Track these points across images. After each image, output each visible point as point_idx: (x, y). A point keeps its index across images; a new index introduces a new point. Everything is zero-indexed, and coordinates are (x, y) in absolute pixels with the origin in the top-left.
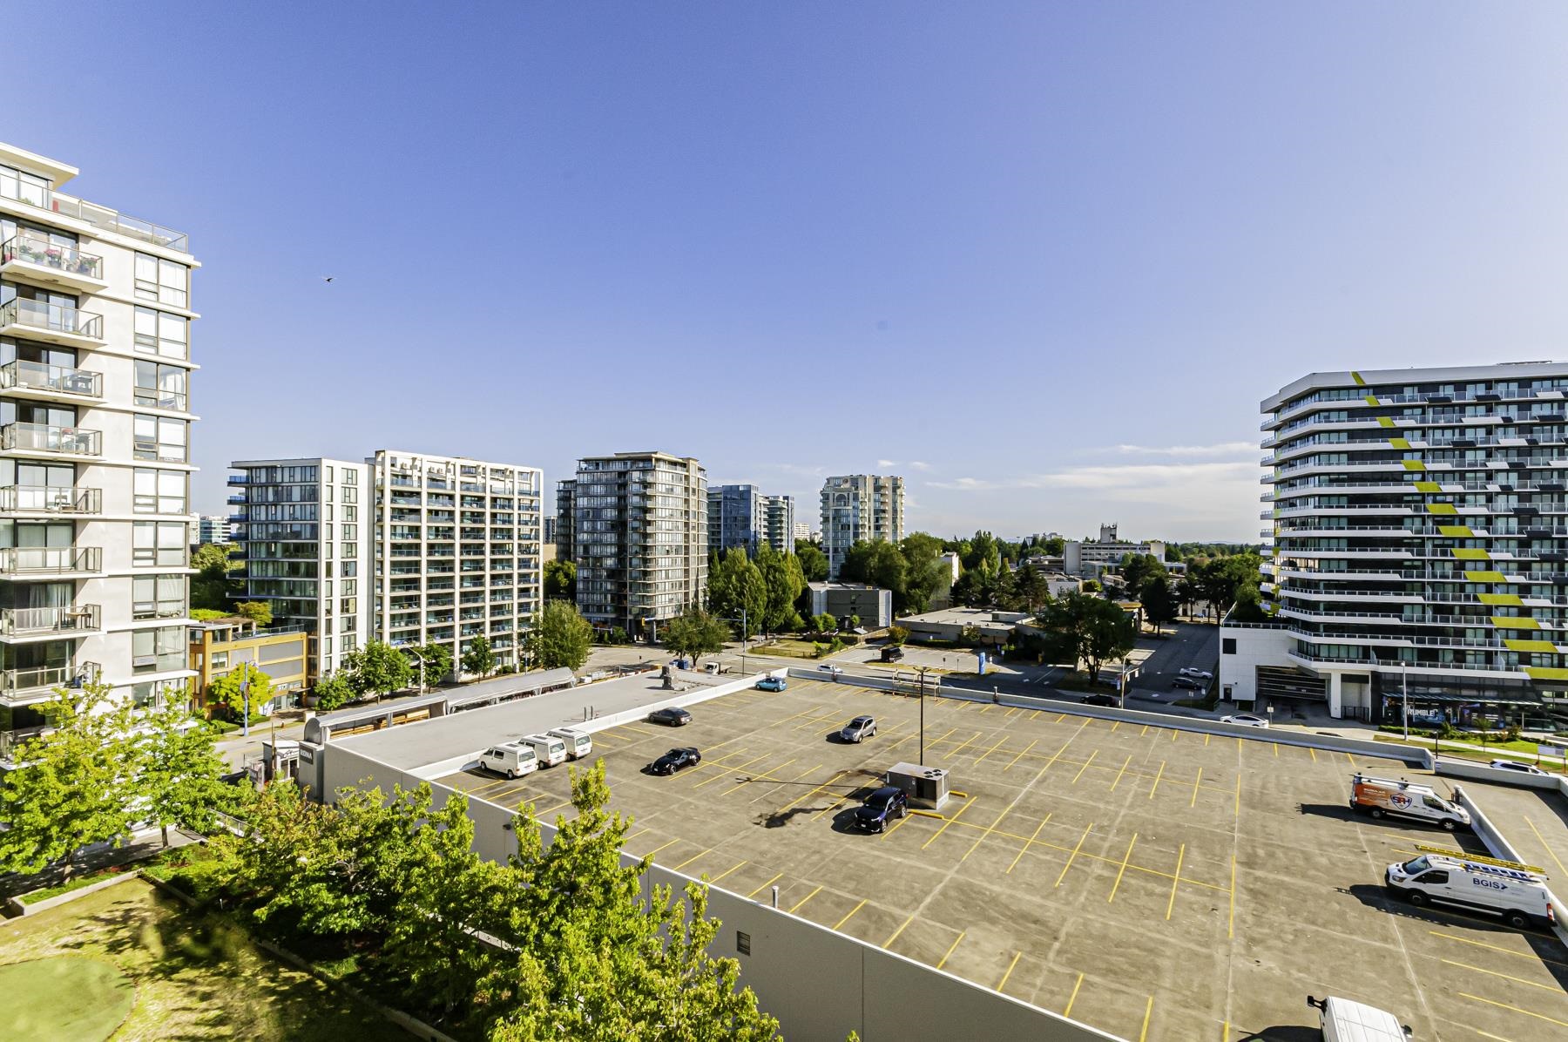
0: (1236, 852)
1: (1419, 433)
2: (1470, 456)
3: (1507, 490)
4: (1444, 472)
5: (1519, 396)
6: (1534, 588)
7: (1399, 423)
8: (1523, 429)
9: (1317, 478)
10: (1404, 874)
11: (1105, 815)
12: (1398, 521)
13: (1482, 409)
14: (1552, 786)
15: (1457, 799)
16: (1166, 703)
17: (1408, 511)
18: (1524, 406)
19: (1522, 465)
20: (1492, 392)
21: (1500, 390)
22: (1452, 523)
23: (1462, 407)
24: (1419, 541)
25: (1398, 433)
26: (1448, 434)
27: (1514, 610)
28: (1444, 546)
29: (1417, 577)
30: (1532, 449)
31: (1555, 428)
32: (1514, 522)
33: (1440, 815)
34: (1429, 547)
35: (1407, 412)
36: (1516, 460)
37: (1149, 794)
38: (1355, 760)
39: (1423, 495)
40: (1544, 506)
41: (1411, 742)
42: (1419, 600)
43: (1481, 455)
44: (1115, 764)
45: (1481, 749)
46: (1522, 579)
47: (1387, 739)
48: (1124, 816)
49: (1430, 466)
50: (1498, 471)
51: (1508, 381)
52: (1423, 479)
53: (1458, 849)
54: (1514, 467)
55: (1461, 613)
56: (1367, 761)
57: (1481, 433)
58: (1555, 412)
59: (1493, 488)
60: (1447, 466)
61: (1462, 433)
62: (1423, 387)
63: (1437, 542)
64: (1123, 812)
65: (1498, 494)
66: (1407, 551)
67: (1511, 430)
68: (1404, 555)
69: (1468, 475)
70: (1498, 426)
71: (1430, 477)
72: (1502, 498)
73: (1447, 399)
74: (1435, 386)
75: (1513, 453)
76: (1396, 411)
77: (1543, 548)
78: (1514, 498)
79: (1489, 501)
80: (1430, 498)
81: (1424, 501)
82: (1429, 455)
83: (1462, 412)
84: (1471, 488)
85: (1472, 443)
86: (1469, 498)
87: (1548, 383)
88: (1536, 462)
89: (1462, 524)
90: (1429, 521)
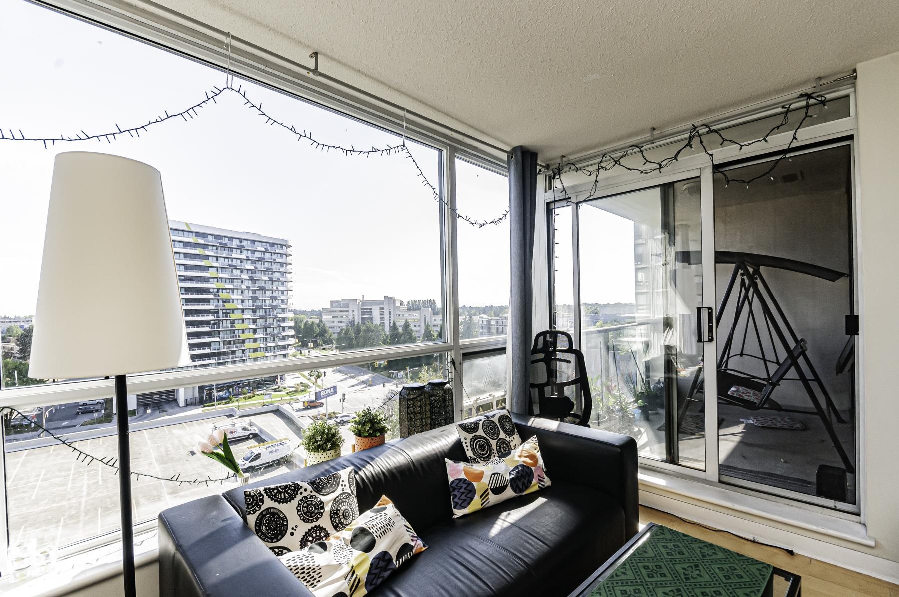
0: (165, 489)
1: (215, 258)
2: (235, 270)
3: (248, 288)
4: (226, 278)
5: (251, 247)
6: (258, 330)
7: (208, 253)
8: (253, 262)
10: (245, 462)
11: (71, 507)
12: (207, 301)
13: (238, 251)
14: (276, 409)
15: (251, 424)
16: (75, 426)
17: (210, 296)
19: (253, 277)
20: (242, 244)
21: (244, 243)
22: (229, 302)
23: (232, 248)
24: (217, 311)
25: (206, 257)
26: (227, 260)
27: (251, 340)
28: (227, 313)
29: (217, 328)
30: (254, 271)
31: (262, 263)
32: (251, 301)
33: (247, 433)
34: (221, 312)
35: (210, 247)
36: (251, 275)
37: (98, 482)
38: (206, 422)
39: (218, 289)
40: (259, 294)
41: (218, 408)
42: (217, 339)
43: (239, 271)
44: (64, 473)
45: (244, 403)
46: (254, 327)
47: (209, 410)
48: (86, 502)
49: (221, 275)
50: (245, 279)
51: (247, 240)
52: (218, 281)
53: (256, 444)
54: (251, 278)
55: (234, 344)
56: (211, 421)
57: (239, 261)
58: (262, 256)
59: (244, 287)
60: (226, 276)
61: (232, 261)
62: (217, 237)
63: (224, 311)
64: (84, 500)
65: (245, 289)
66: (212, 316)
67: (249, 261)
68: (211, 318)
69: (235, 280)
70: (244, 259)
71: (220, 280)
72: (247, 291)
73: (225, 244)
74: (220, 237)
75: (250, 271)
76: (205, 246)
77: (260, 313)
78: (250, 291)
79: (242, 292)
80: (220, 290)
81: (218, 291)
82: (219, 269)
83: (232, 251)
84: (236, 286)
85: (235, 266)
86: (235, 291)
87: (260, 243)
88: (257, 276)
89: (233, 302)
90: (221, 301)
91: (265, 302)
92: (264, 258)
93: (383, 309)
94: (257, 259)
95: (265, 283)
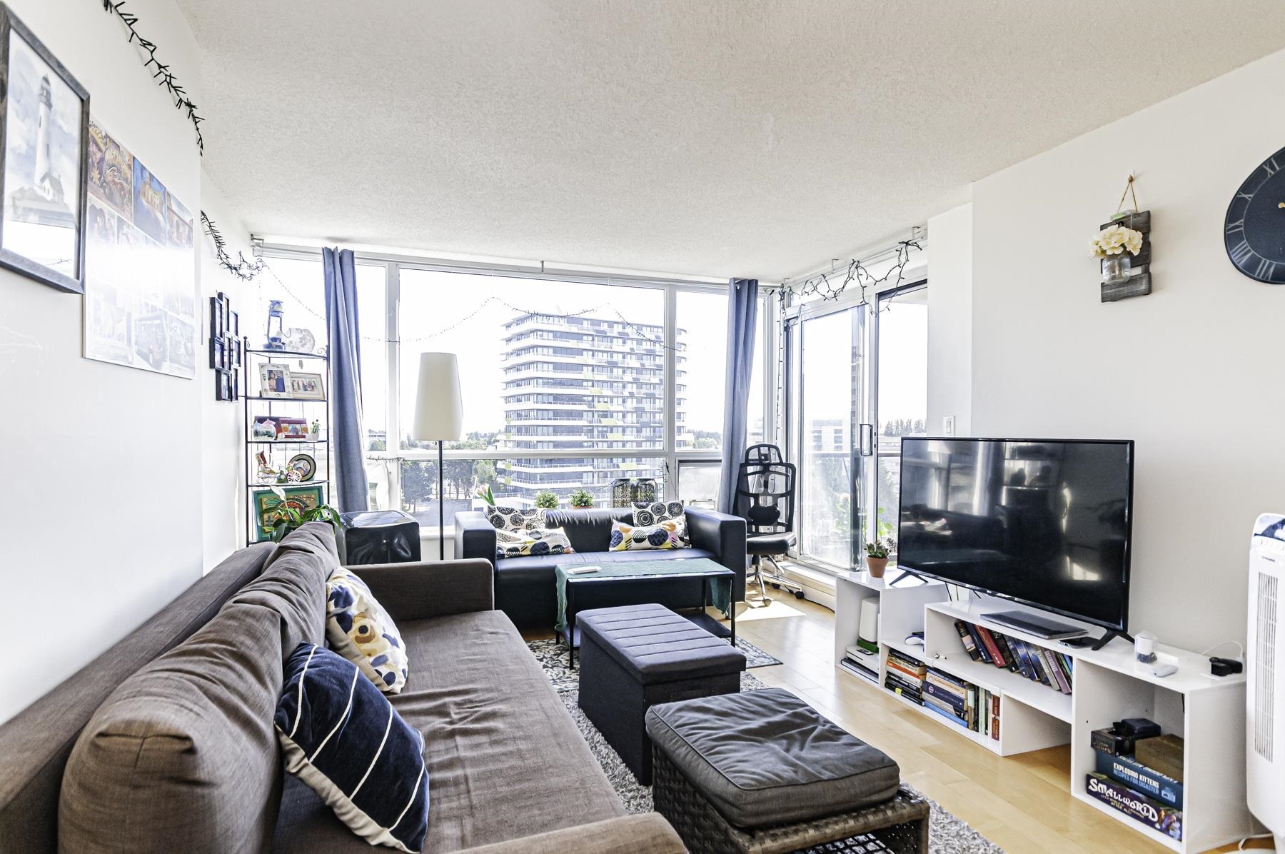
1: (590, 353)
2: (615, 370)
3: (632, 395)
4: (603, 381)
5: (637, 335)
7: (581, 345)
8: (640, 356)
9: (535, 380)
12: (579, 414)
13: (621, 341)
17: (584, 407)
18: (639, 342)
19: (638, 379)
20: (626, 331)
21: (628, 330)
22: (607, 416)
23: (613, 338)
24: (591, 428)
25: (580, 352)
26: (605, 354)
28: (604, 431)
30: (641, 370)
31: (652, 358)
32: (634, 415)
34: (596, 431)
35: (585, 338)
36: (635, 376)
39: (593, 396)
40: (647, 405)
42: (590, 468)
43: (621, 371)
49: (597, 377)
50: (628, 382)
51: (632, 324)
52: (593, 386)
54: (636, 381)
57: (620, 357)
58: (652, 348)
59: (626, 394)
60: (603, 377)
61: (612, 357)
62: (593, 322)
63: (600, 429)
65: (628, 397)
66: (585, 435)
67: (634, 357)
68: (583, 438)
69: (615, 384)
70: (628, 353)
71: (596, 384)
72: (630, 400)
73: (604, 332)
74: (599, 322)
75: (634, 371)
76: (579, 336)
77: (647, 432)
78: (635, 401)
79: (624, 402)
80: (596, 399)
81: (593, 401)
82: (596, 369)
83: (612, 342)
84: (616, 393)
85: (616, 363)
86: (615, 400)
87: (649, 329)
88: (645, 377)
89: (612, 417)
90: (596, 415)
91: (654, 417)
92: (654, 351)
93: (840, 431)
94: (645, 352)
95: (654, 388)
